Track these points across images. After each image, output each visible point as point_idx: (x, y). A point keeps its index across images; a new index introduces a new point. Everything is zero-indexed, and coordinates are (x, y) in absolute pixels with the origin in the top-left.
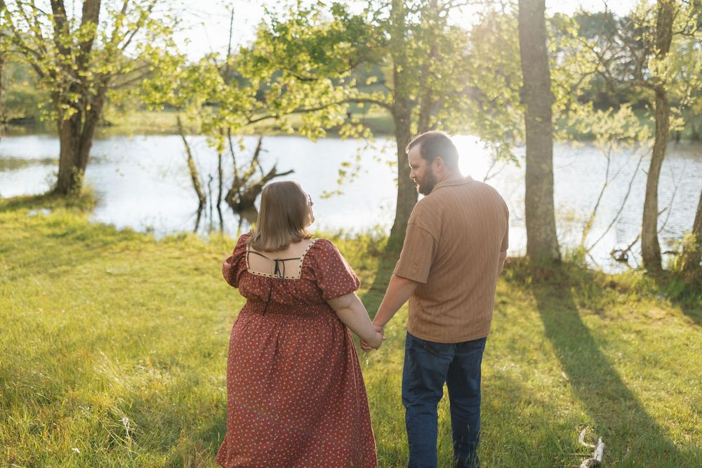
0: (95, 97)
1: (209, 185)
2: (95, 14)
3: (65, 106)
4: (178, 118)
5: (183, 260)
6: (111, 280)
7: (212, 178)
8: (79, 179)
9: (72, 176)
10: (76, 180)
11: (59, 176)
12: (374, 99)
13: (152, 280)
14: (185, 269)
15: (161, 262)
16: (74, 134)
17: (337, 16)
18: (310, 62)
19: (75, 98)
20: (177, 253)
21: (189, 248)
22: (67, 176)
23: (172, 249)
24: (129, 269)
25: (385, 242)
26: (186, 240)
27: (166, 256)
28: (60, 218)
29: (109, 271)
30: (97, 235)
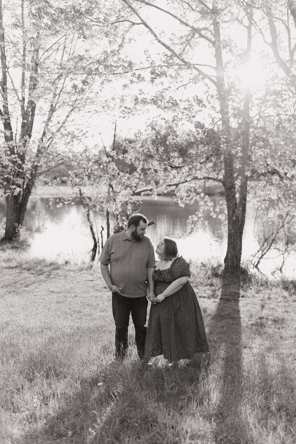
0: (29, 180)
1: (101, 233)
2: (30, 129)
3: (14, 187)
4: (80, 191)
5: (95, 282)
6: (55, 296)
7: (103, 229)
8: (18, 231)
9: (14, 229)
10: (17, 231)
11: (6, 229)
12: (211, 177)
13: (79, 295)
14: (99, 288)
15: (82, 283)
16: (16, 203)
17: (198, 129)
18: (178, 157)
19: (20, 181)
20: (90, 278)
21: (96, 274)
22: (12, 229)
23: (86, 275)
24: (64, 288)
25: (223, 268)
26: (93, 268)
27: (84, 279)
28: (11, 257)
29: (51, 290)
30: (37, 267)
